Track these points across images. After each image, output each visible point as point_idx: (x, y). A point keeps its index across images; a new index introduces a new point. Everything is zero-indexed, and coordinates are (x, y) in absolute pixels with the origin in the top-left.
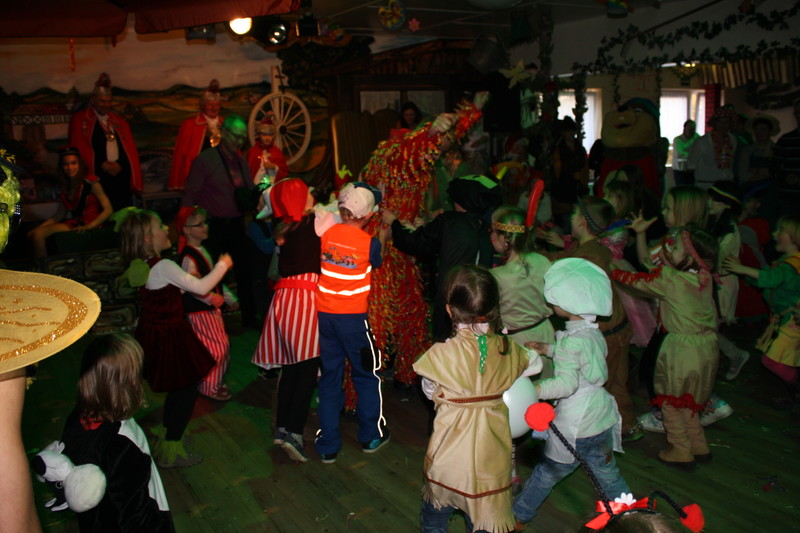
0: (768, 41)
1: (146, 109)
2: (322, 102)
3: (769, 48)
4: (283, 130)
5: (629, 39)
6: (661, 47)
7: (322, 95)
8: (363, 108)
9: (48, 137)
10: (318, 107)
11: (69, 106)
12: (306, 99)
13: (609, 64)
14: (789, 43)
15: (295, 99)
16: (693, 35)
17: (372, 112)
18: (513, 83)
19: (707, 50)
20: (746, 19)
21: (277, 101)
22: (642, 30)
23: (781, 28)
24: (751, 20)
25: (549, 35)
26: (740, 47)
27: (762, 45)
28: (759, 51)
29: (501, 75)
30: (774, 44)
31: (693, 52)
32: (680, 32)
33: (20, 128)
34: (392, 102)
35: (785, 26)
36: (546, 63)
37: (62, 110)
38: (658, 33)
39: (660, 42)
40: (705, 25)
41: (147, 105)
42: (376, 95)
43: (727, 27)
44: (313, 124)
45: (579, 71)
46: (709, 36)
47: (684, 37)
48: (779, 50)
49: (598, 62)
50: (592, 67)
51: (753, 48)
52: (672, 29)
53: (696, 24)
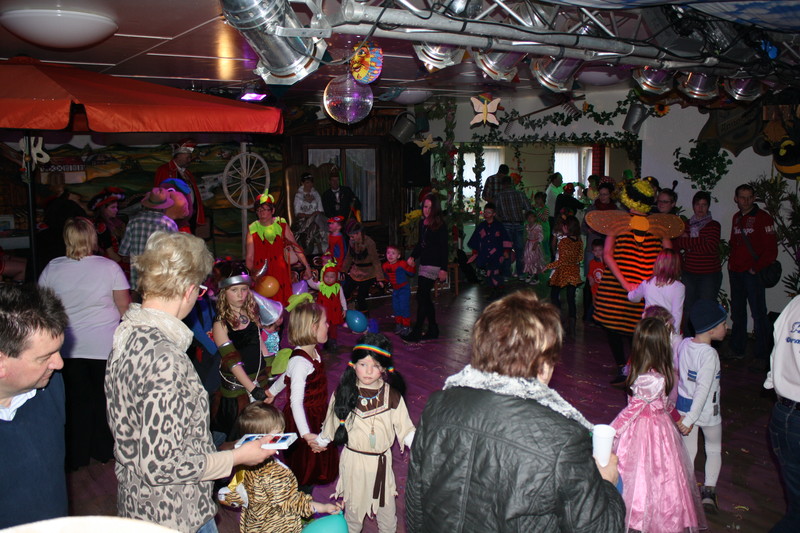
0: (601, 132)
1: (142, 161)
2: (278, 157)
3: (602, 137)
4: (249, 181)
5: (512, 120)
6: (534, 129)
7: (278, 152)
8: (310, 163)
9: (66, 182)
10: (276, 161)
11: (84, 158)
12: (266, 155)
13: (498, 137)
14: (613, 135)
15: (258, 157)
16: (555, 122)
17: (317, 166)
18: (424, 151)
19: (564, 134)
20: (587, 115)
21: (245, 158)
22: (521, 114)
23: (608, 124)
24: (590, 116)
25: (453, 114)
26: (585, 134)
27: (598, 133)
28: (596, 138)
29: (416, 145)
30: (605, 134)
31: (555, 134)
32: (547, 119)
33: (46, 174)
34: (333, 158)
35: (611, 123)
36: (450, 135)
37: (78, 161)
38: (532, 118)
39: (533, 125)
40: (562, 116)
41: (142, 158)
42: (321, 152)
43: (576, 120)
44: (271, 175)
45: (477, 140)
46: (565, 124)
47: (549, 122)
48: (608, 139)
49: (490, 135)
50: (487, 138)
51: (592, 136)
52: (541, 116)
53: (557, 114)
